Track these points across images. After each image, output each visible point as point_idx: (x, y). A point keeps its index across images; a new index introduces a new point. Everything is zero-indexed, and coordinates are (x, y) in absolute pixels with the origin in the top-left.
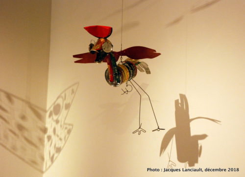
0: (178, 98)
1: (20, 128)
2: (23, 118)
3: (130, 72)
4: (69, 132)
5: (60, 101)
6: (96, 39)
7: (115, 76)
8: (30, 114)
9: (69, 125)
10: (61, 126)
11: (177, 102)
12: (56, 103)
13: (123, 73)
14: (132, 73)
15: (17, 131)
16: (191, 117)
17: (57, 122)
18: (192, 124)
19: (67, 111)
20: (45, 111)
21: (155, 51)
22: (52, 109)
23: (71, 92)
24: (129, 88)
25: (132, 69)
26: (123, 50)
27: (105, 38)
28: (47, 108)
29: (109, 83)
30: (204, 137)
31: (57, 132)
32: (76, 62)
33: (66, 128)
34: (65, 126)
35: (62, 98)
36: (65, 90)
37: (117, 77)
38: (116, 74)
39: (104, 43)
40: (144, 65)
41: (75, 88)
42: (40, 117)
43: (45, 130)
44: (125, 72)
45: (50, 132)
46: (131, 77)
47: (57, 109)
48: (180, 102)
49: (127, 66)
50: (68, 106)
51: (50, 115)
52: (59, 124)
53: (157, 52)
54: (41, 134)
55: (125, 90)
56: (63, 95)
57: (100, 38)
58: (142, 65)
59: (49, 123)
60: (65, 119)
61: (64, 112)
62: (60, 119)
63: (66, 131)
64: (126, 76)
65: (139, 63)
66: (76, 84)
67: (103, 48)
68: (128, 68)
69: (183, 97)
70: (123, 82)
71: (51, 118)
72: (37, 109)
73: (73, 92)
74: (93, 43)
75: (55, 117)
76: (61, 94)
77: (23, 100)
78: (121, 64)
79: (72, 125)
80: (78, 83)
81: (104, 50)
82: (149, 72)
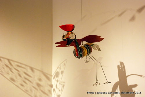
0: (119, 64)
1: (39, 85)
2: (40, 80)
3: (87, 50)
4: (63, 86)
5: (58, 70)
6: (66, 32)
7: (79, 53)
8: (43, 77)
9: (63, 82)
10: (59, 83)
11: (118, 66)
12: (57, 71)
13: (83, 51)
14: (89, 51)
15: (37, 87)
17: (57, 81)
18: (128, 79)
19: (62, 75)
20: (52, 76)
21: (100, 37)
22: (55, 74)
23: (63, 65)
24: (88, 60)
25: (89, 48)
26: (83, 38)
27: (71, 31)
28: (53, 74)
29: (76, 57)
30: (135, 86)
31: (57, 87)
33: (62, 84)
34: (61, 83)
35: (59, 68)
36: (61, 64)
37: (80, 53)
38: (79, 52)
39: (70, 34)
40: (97, 46)
41: (65, 62)
42: (49, 79)
43: (52, 86)
44: (85, 50)
45: (54, 87)
46: (88, 53)
47: (57, 75)
48: (120, 66)
49: (85, 47)
50: (62, 72)
51: (54, 78)
52: (58, 83)
53: (102, 37)
54: (50, 88)
55: (86, 61)
56: (60, 66)
57: (68, 32)
58: (95, 46)
59: (54, 82)
60: (61, 79)
61: (60, 75)
62: (59, 79)
63: (62, 86)
64: (85, 52)
65: (93, 45)
66: (66, 60)
67: (70, 37)
68: (87, 48)
69: (122, 63)
70: (83, 56)
71: (55, 79)
72: (47, 75)
73: (64, 64)
74: (65, 35)
75: (56, 79)
76: (59, 66)
77: (39, 71)
78: (82, 46)
79: (65, 83)
80: (67, 60)
81: (70, 38)
82: (99, 50)
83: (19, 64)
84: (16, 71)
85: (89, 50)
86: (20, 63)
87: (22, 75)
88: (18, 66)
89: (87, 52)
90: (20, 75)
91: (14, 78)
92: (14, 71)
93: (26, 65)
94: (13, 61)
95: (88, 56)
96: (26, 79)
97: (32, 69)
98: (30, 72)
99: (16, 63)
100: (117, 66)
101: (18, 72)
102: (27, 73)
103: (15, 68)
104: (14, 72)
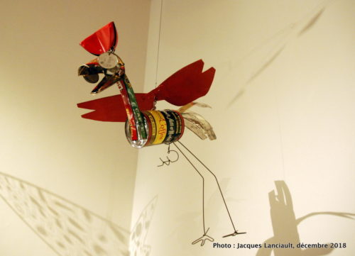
2: (102, 238)
5: (141, 220)
9: (148, 246)
10: (141, 249)
12: (138, 223)
13: (151, 120)
14: (172, 124)
15: (93, 253)
16: (297, 216)
17: (138, 244)
19: (146, 230)
20: (129, 233)
22: (135, 230)
23: (151, 207)
25: (172, 117)
28: (131, 230)
32: (85, 116)
33: (145, 251)
35: (144, 215)
36: (146, 207)
41: (154, 202)
48: (276, 194)
51: (133, 237)
55: (165, 159)
59: (132, 246)
60: (145, 239)
62: (140, 240)
63: (145, 254)
67: (100, 61)
71: (134, 240)
72: (119, 230)
75: (137, 239)
76: (143, 211)
77: (103, 219)
80: (158, 196)
81: (101, 65)
82: (213, 136)
83: (60, 201)
84: (52, 214)
85: (175, 123)
86: (63, 199)
87: (63, 224)
88: (58, 204)
89: (165, 127)
90: (59, 224)
91: (47, 229)
92: (47, 212)
93: (74, 204)
94: (48, 192)
95: (172, 145)
96: (71, 232)
97: (87, 214)
98: (81, 219)
99: (53, 198)
100: (268, 195)
101: (55, 216)
102: (76, 220)
103: (51, 206)
104: (47, 215)
